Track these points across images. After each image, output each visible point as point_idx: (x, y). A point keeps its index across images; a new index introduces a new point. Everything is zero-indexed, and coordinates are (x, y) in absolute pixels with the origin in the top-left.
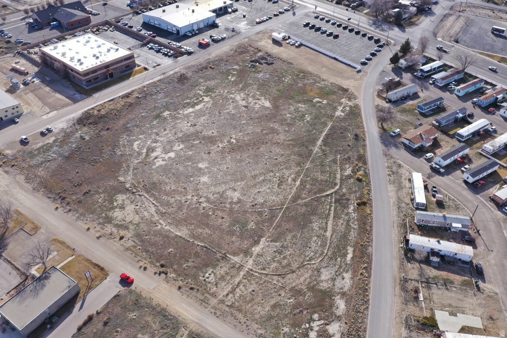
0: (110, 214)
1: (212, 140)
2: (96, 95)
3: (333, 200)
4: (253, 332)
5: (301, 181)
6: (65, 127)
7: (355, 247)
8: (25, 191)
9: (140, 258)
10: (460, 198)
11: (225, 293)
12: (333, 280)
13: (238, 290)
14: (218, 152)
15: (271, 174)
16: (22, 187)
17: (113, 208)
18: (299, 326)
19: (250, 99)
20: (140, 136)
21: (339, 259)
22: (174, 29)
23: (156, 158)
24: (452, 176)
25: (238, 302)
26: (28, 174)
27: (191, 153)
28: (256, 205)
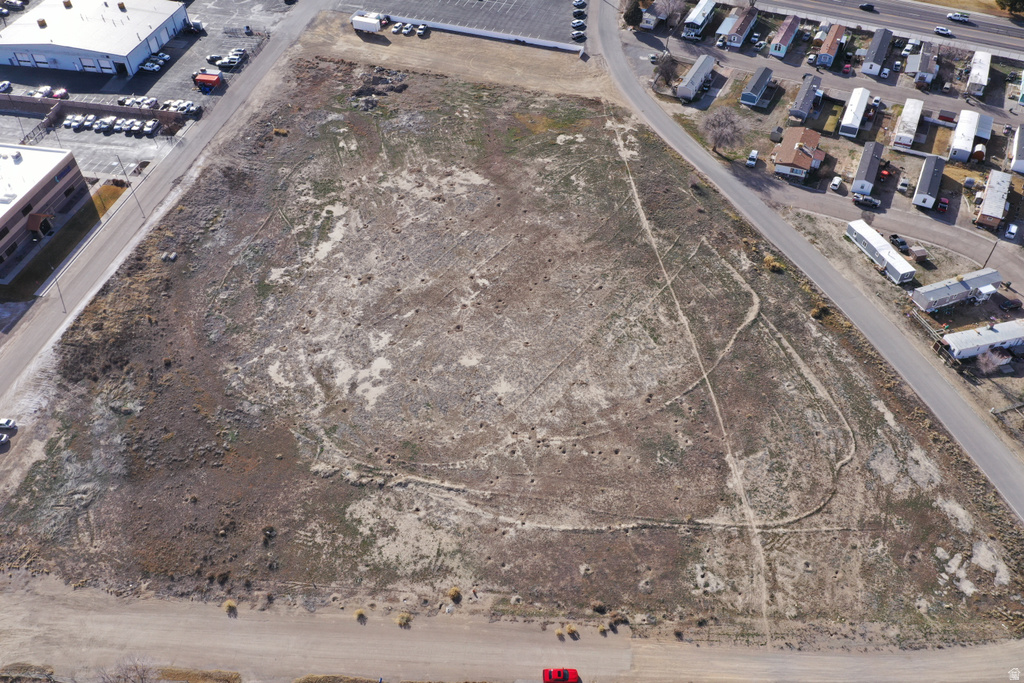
0: (375, 557)
1: (437, 299)
2: (50, 290)
3: (772, 326)
4: (882, 641)
5: (686, 314)
6: (44, 403)
7: (880, 397)
8: (99, 610)
9: (542, 620)
10: (937, 240)
11: (765, 596)
12: (905, 473)
13: (780, 579)
14: (472, 318)
15: (620, 322)
16: (79, 606)
17: (368, 543)
18: (936, 585)
19: (433, 179)
20: (267, 351)
21: (879, 431)
22: (105, 63)
23: (354, 386)
24: (895, 206)
25: (802, 600)
26: (61, 565)
27: (419, 343)
28: (651, 396)
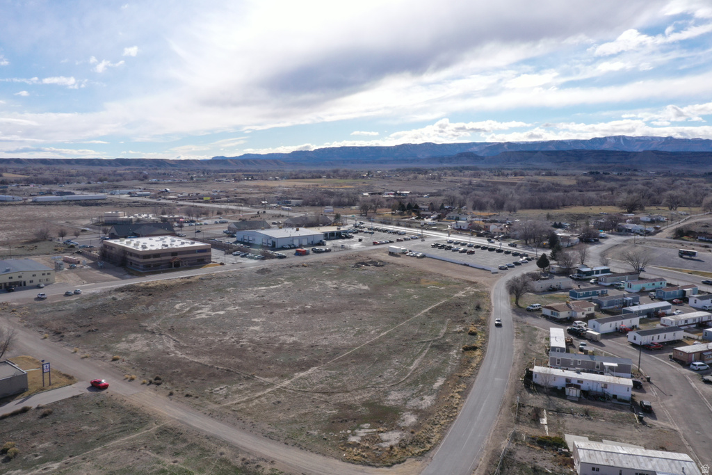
0: (112, 345)
1: (279, 306)
2: (152, 276)
3: (429, 345)
4: (259, 430)
5: (389, 333)
6: (98, 292)
7: (449, 377)
8: (15, 327)
10: (623, 355)
11: (235, 402)
12: (406, 400)
13: (255, 401)
14: (283, 312)
15: (349, 328)
16: (12, 324)
17: (118, 342)
18: (336, 431)
19: (344, 284)
20: (188, 301)
21: (421, 385)
22: (270, 242)
23: (199, 314)
24: (613, 340)
25: (250, 408)
26: (27, 317)
27: (247, 312)
28: (317, 346)
